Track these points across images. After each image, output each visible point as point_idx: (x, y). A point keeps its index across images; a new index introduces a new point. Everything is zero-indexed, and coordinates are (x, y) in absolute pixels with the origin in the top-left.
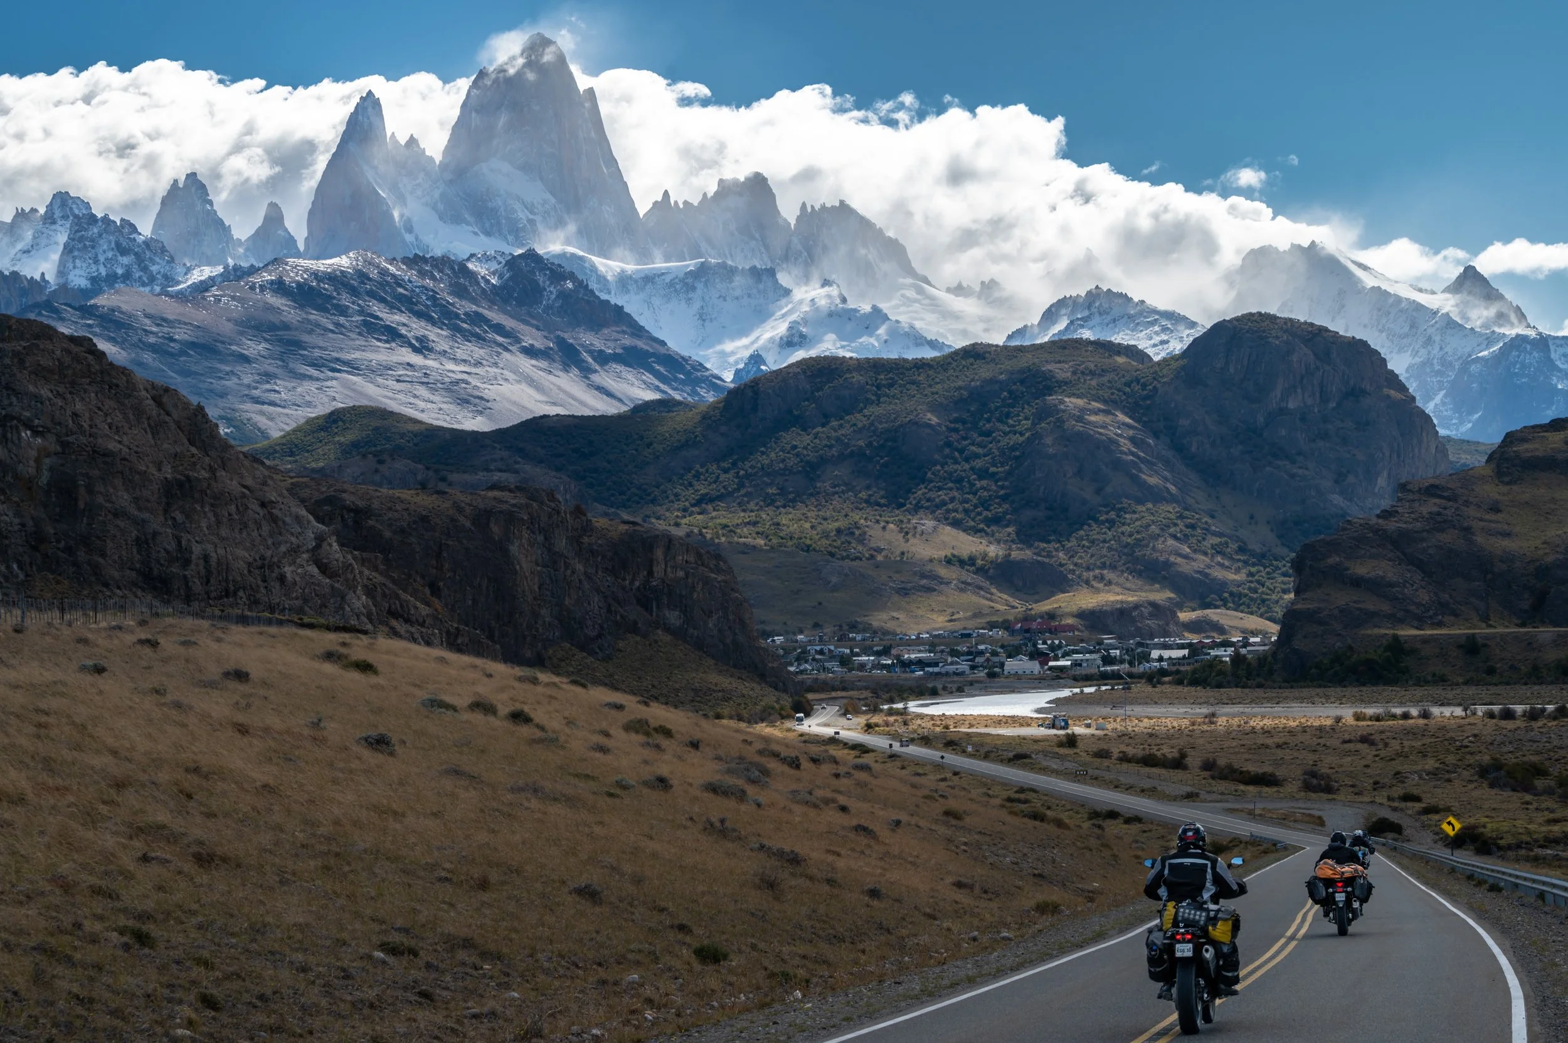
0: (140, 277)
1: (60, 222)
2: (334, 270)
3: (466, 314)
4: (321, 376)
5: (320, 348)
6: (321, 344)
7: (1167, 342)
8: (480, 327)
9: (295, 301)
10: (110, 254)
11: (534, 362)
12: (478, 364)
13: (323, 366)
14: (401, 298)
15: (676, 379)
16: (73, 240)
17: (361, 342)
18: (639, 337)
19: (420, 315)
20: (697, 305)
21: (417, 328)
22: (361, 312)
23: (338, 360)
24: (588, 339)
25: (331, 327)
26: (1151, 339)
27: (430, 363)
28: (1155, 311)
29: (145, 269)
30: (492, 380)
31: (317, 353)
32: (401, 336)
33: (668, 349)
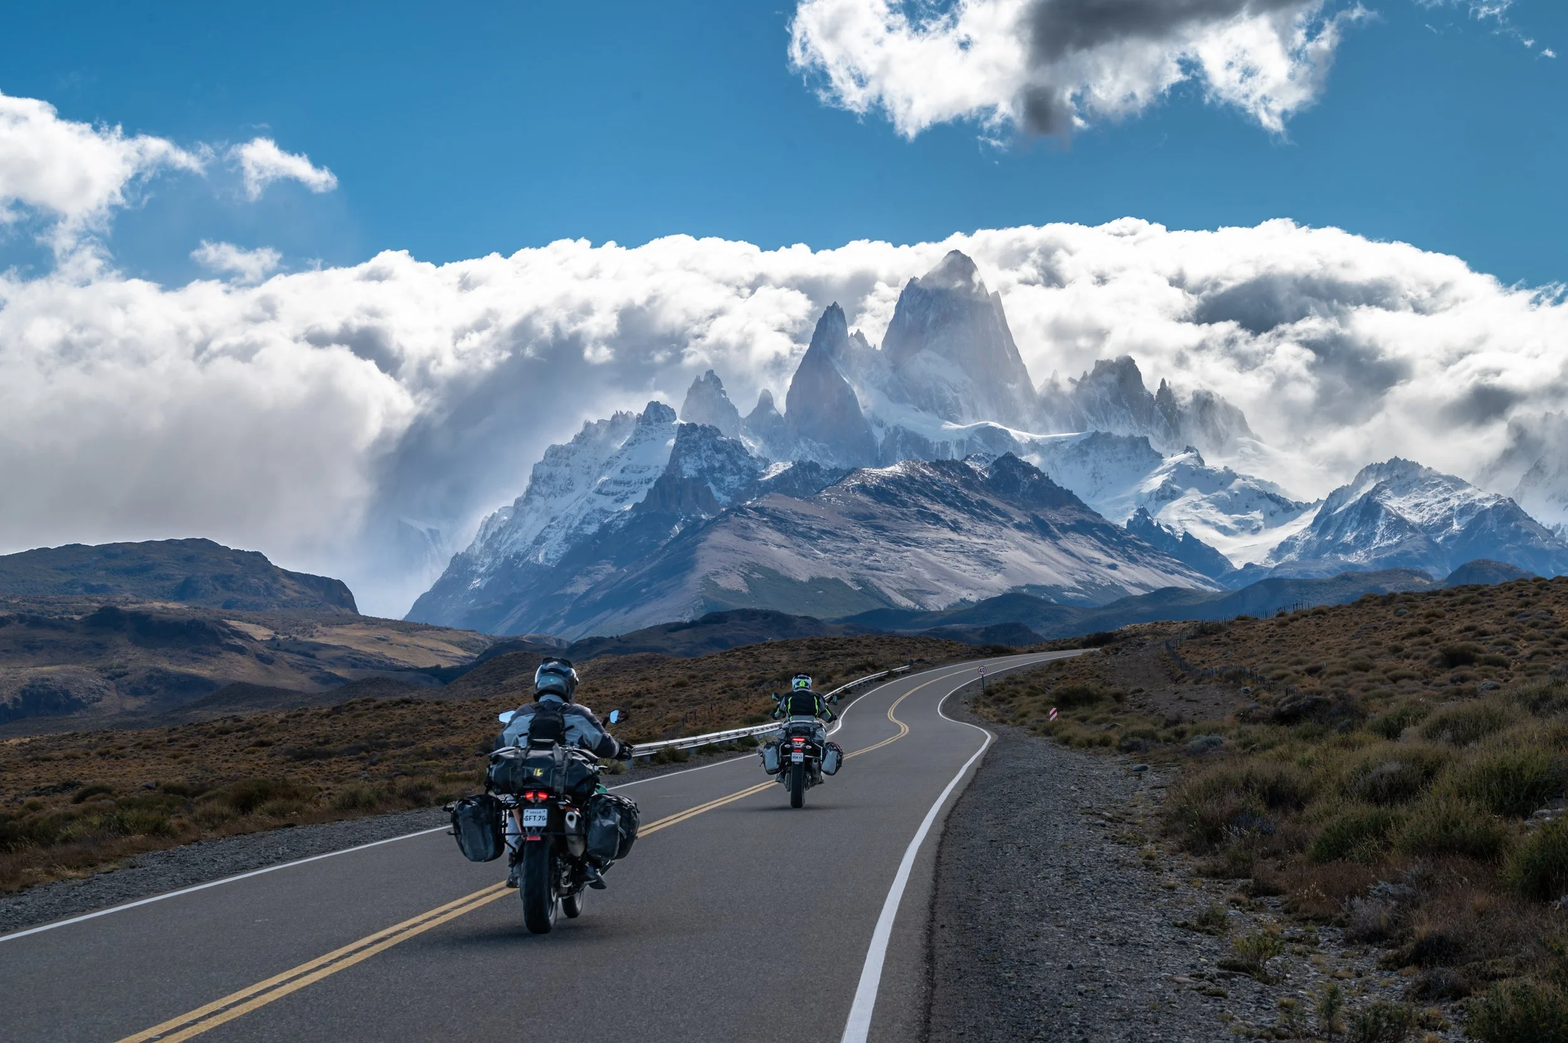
0: (731, 469)
1: (655, 424)
2: (894, 476)
3: (977, 502)
4: (900, 549)
5: (896, 530)
6: (896, 528)
7: (1448, 499)
8: (986, 511)
9: (875, 498)
10: (709, 453)
11: (1023, 534)
12: (990, 537)
13: (899, 542)
14: (936, 493)
15: (1112, 542)
16: (680, 442)
17: (918, 525)
18: (1085, 512)
19: (950, 504)
20: (1090, 466)
21: (949, 514)
22: (916, 505)
23: (908, 538)
24: (1052, 516)
25: (899, 515)
26: (1436, 497)
27: (963, 538)
28: (1439, 476)
29: (735, 463)
30: (1001, 548)
31: (895, 534)
32: (942, 520)
33: (1104, 520)
